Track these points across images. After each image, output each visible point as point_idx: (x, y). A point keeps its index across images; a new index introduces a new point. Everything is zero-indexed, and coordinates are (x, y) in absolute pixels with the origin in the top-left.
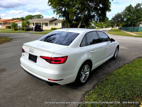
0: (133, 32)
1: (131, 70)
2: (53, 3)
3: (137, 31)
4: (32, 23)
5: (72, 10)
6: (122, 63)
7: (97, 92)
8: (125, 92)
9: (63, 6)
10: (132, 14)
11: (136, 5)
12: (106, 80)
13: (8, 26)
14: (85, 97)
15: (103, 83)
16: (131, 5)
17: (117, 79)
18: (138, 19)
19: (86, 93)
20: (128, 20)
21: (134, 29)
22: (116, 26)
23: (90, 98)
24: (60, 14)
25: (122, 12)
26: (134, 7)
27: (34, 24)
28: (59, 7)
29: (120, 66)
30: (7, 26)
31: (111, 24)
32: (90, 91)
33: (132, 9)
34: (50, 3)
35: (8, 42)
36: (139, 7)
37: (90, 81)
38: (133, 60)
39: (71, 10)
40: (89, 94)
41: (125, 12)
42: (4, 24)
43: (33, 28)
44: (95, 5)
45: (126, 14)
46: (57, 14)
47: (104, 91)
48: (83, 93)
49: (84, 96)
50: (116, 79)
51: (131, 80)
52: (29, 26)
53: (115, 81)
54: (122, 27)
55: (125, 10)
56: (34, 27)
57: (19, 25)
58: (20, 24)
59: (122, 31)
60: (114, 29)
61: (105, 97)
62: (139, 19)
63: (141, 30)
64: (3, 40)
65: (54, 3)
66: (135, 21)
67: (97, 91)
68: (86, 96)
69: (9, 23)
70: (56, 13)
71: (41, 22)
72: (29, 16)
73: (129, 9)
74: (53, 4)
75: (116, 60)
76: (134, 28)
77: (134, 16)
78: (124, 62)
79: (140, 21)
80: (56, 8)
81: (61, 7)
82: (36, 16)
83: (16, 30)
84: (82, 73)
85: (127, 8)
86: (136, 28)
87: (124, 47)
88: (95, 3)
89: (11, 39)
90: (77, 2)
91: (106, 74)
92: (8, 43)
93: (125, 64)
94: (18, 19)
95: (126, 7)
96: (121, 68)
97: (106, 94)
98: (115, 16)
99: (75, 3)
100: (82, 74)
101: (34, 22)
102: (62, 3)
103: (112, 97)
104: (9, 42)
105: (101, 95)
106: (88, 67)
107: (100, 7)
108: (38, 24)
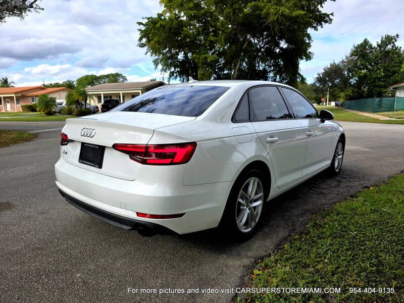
0: (378, 111)
1: (388, 199)
2: (152, 40)
3: (391, 108)
4: (94, 95)
5: (206, 58)
6: (357, 183)
7: (291, 258)
8: (378, 256)
9: (181, 46)
10: (371, 65)
11: (382, 41)
12: (314, 226)
13: (30, 104)
14: (252, 273)
15: (306, 234)
16: (366, 42)
17: (349, 224)
18: (389, 77)
19: (256, 263)
20: (362, 79)
21: (380, 105)
22: (330, 101)
23: (270, 275)
24: (173, 69)
25: (343, 62)
26: (374, 45)
27: (99, 98)
28: (170, 50)
29: (352, 192)
30: (25, 106)
31: (315, 96)
32: (269, 255)
33: (372, 52)
34: (144, 40)
35: (27, 141)
36: (390, 47)
37: (266, 230)
38: (389, 178)
39: (203, 56)
40: (266, 266)
41: (352, 60)
42: (18, 99)
43: (97, 107)
44: (267, 43)
45: (355, 65)
46: (164, 70)
47: (313, 256)
48: (246, 262)
49: (249, 269)
50: (345, 223)
51: (393, 226)
52: (86, 102)
53: (345, 229)
54: (347, 102)
55: (352, 55)
56: (100, 106)
57: (58, 101)
58: (61, 100)
59: (348, 110)
60: (322, 106)
61: (318, 271)
62: (391, 76)
63: (402, 107)
64: (13, 138)
65: (156, 39)
66: (382, 83)
67: (289, 256)
68: (256, 272)
69: (33, 98)
70: (160, 67)
71: (121, 92)
72: (87, 77)
73: (362, 51)
74: (152, 42)
75: (339, 179)
76: (380, 102)
77: (378, 69)
78: (362, 182)
79: (396, 82)
80: (160, 53)
81: (173, 52)
82: (108, 76)
83: (50, 113)
84: (241, 201)
85: (357, 48)
86: (385, 100)
87: (357, 147)
88: (267, 37)
89: (36, 136)
90: (217, 37)
91: (313, 213)
92: (26, 143)
93: (369, 188)
94: (57, 85)
95: (352, 47)
96: (356, 197)
97: (318, 262)
98: (323, 71)
99: (212, 38)
100: (240, 204)
101: (102, 93)
102: (177, 41)
103: (340, 270)
104: (28, 143)
105: (303, 267)
106: (258, 184)
107: (282, 49)
108: (111, 97)
